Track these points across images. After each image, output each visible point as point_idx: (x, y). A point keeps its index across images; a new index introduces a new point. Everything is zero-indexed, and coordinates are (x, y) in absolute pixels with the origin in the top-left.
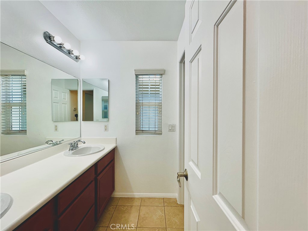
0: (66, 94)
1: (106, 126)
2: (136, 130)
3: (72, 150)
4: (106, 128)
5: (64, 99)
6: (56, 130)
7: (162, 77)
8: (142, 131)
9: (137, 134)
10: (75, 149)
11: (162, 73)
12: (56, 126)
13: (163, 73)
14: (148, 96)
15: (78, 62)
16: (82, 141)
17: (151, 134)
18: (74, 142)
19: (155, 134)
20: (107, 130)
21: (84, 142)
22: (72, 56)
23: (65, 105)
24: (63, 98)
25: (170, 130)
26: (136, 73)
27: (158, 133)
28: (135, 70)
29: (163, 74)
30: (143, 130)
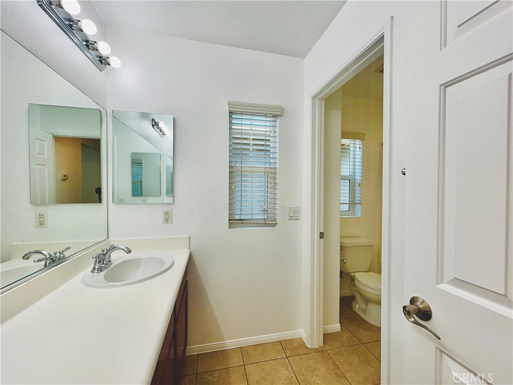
0: (46, 143)
1: (167, 213)
2: (229, 220)
3: (100, 270)
4: (167, 217)
5: (39, 153)
6: (41, 224)
7: (276, 121)
8: (241, 220)
9: (231, 226)
10: (107, 268)
11: (278, 113)
12: (41, 216)
13: (281, 113)
14: (249, 154)
15: (103, 72)
16: (122, 247)
17: (258, 226)
18: (103, 251)
19: (265, 225)
20: (170, 222)
21: (127, 248)
22: (94, 53)
23: (43, 167)
24: (37, 152)
25: (291, 218)
26: (230, 109)
27: (269, 223)
28: (229, 103)
29: (280, 116)
30: (242, 218)
